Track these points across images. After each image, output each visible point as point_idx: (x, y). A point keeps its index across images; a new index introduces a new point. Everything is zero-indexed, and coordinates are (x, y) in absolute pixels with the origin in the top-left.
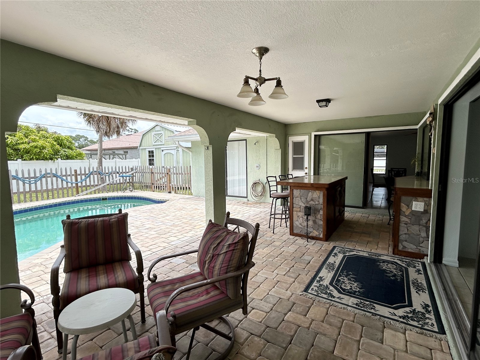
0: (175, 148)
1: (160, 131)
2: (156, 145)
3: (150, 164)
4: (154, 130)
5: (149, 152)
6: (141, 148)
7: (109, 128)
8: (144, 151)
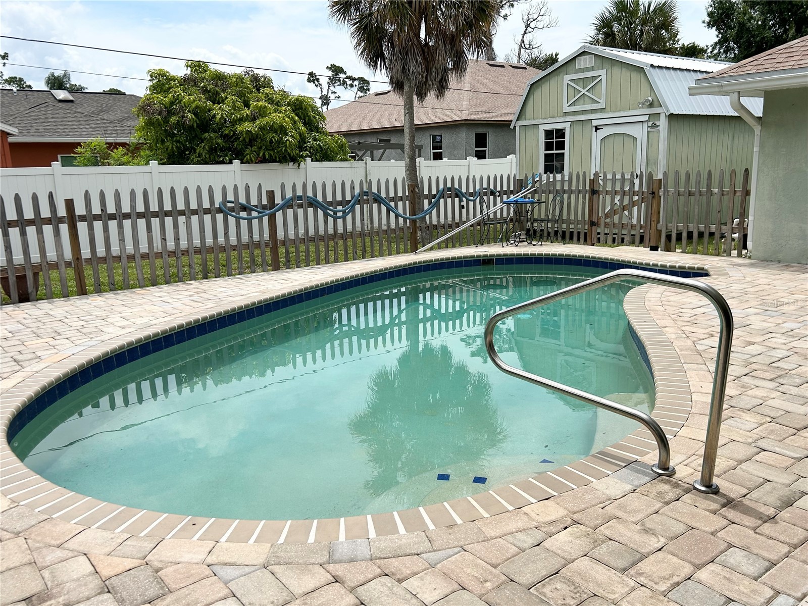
0: (646, 118)
1: (592, 69)
2: (574, 113)
3: (548, 169)
4: (570, 68)
5: (549, 133)
6: (522, 123)
7: (427, 71)
8: (529, 133)
